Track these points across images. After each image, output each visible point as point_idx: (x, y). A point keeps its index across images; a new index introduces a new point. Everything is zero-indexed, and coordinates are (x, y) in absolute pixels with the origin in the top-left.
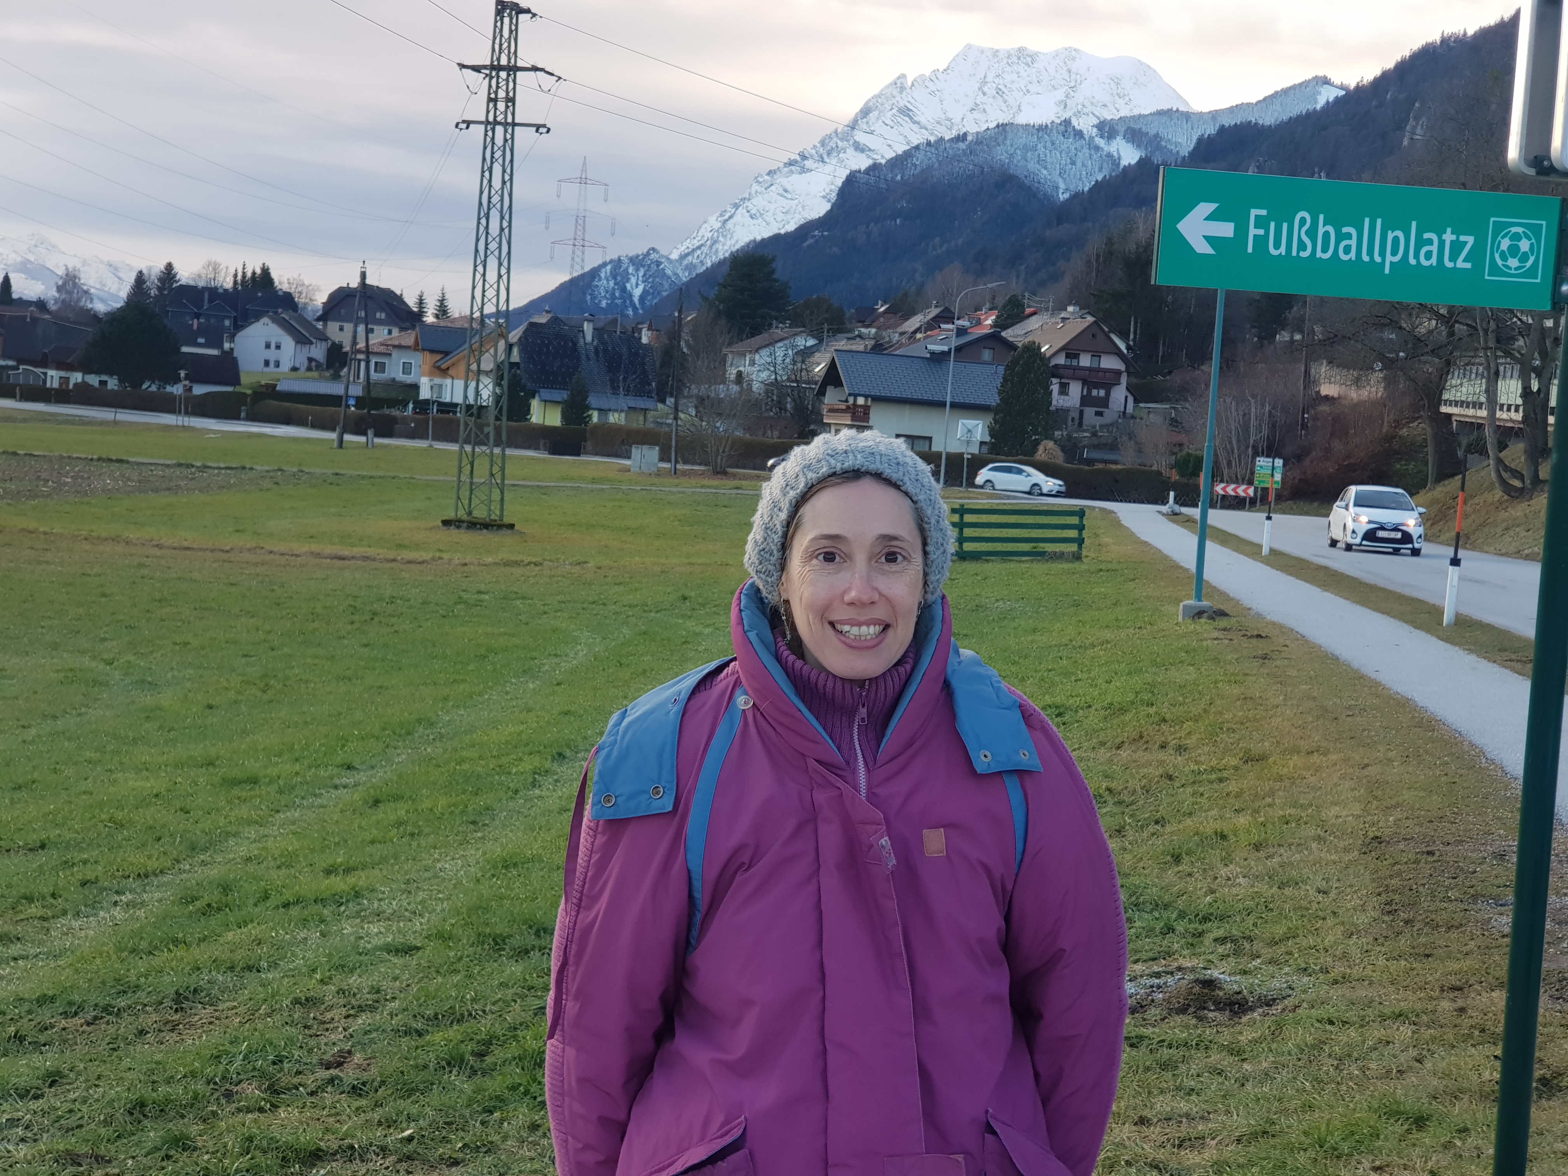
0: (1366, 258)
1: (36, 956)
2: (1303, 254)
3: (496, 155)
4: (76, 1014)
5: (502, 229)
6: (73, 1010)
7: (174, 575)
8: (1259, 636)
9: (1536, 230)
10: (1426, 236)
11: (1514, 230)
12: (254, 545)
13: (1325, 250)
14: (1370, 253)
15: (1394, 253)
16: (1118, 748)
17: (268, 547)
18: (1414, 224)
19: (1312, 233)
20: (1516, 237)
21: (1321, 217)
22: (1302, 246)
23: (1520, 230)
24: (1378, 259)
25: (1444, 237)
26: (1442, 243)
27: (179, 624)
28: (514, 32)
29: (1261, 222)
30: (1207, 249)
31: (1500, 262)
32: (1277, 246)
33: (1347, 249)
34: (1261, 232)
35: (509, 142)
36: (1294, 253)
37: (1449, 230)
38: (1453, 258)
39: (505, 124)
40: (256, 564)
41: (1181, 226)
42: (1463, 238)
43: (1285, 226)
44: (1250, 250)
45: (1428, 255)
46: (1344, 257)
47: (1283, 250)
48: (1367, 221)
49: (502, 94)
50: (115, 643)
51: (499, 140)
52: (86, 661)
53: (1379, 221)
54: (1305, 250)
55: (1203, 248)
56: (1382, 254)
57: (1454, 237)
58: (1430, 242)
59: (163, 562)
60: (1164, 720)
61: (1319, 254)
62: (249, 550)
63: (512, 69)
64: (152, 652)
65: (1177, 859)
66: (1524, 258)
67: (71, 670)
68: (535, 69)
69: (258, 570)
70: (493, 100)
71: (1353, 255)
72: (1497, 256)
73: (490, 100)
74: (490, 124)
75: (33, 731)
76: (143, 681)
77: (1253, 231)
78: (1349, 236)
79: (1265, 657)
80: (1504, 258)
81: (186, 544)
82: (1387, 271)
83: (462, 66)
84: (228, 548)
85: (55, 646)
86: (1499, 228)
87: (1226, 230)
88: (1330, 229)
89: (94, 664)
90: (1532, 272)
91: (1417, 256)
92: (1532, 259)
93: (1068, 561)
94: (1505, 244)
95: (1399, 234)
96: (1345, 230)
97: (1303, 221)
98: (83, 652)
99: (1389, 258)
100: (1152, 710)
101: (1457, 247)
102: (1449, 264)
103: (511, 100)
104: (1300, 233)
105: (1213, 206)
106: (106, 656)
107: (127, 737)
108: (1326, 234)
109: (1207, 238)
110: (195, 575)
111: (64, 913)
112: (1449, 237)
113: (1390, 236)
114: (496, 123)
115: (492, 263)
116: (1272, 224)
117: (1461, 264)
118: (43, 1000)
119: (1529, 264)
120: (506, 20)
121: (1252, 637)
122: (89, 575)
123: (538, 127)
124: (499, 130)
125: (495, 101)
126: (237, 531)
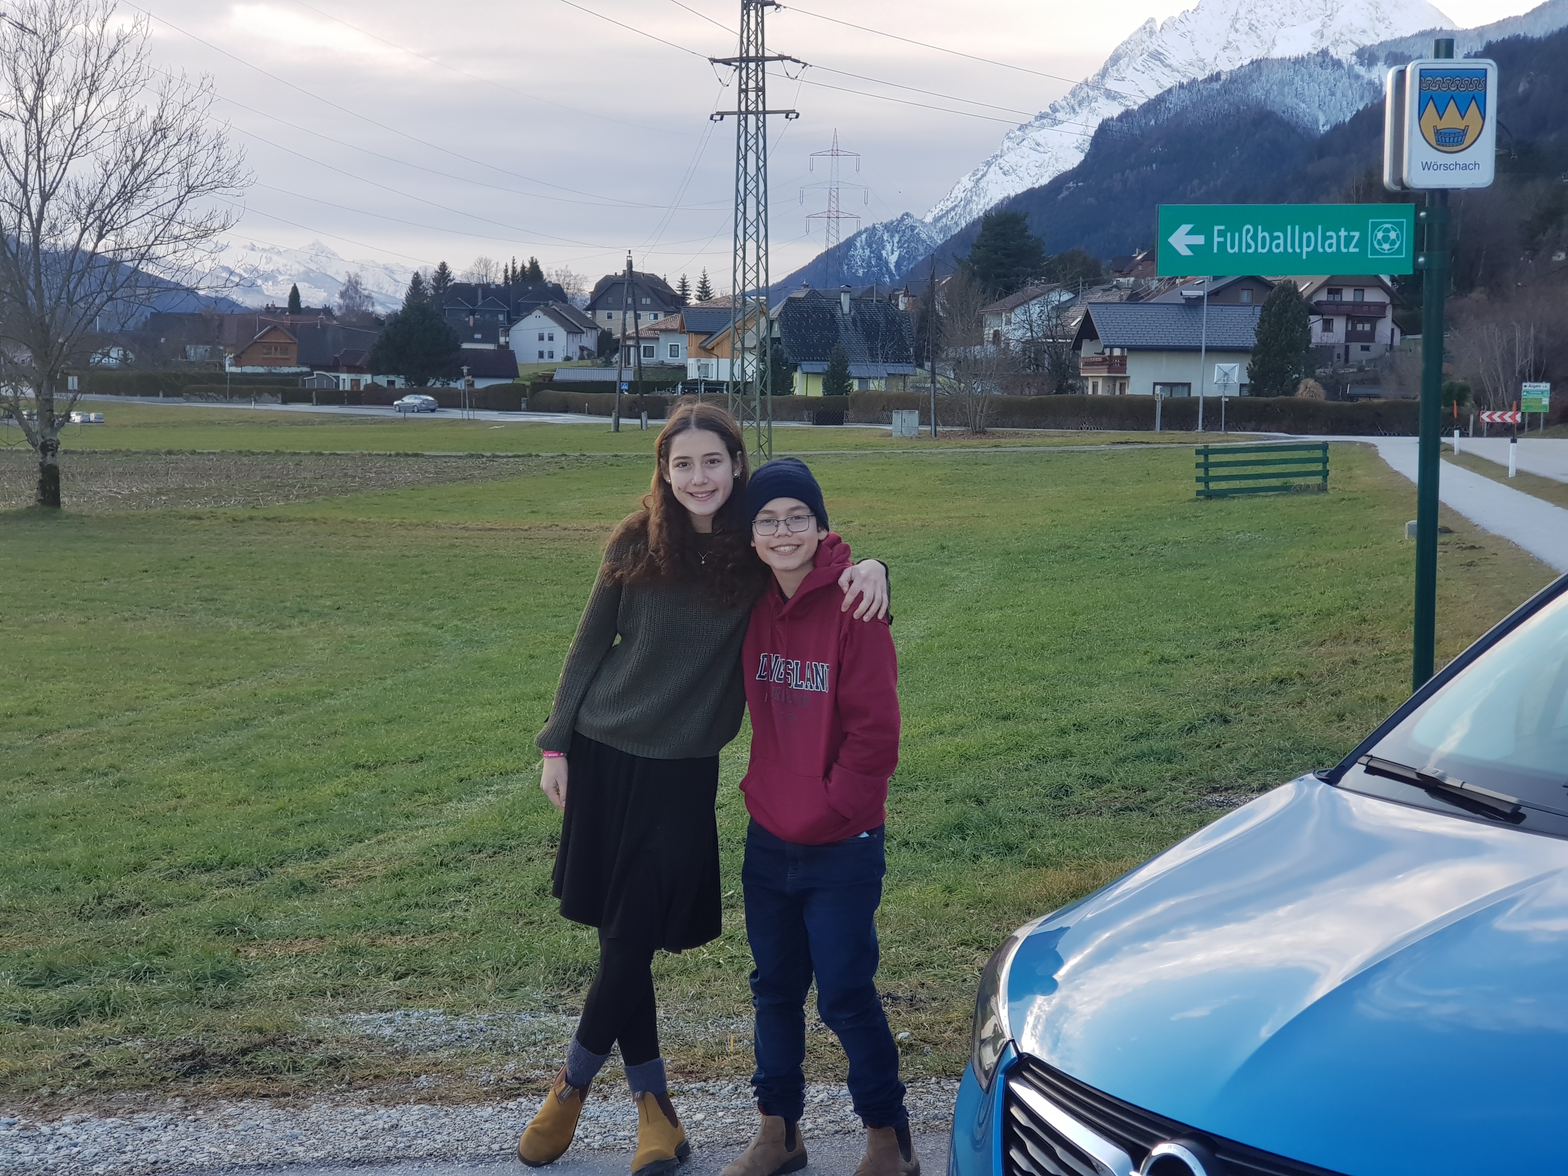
0: (1290, 250)
1: (437, 825)
2: (1250, 251)
3: (750, 143)
4: (480, 851)
5: (758, 214)
6: (477, 849)
7: (482, 553)
8: (1473, 547)
9: (1399, 225)
10: (1328, 234)
11: (1386, 226)
12: (550, 524)
13: (1263, 247)
14: (1293, 246)
15: (1308, 246)
16: (1321, 645)
17: (563, 525)
18: (1320, 227)
19: (1254, 238)
20: (1387, 230)
21: (1260, 227)
22: (1248, 246)
23: (1389, 226)
24: (1298, 250)
25: (1340, 234)
26: (1339, 238)
27: (494, 593)
28: (760, 24)
29: (1221, 234)
30: (1189, 253)
31: (1377, 247)
32: (1232, 247)
33: (1278, 246)
34: (1222, 239)
35: (762, 128)
36: (1244, 251)
37: (1343, 229)
38: (1347, 246)
39: (756, 113)
40: (554, 540)
41: (1171, 240)
42: (1352, 234)
43: (1237, 235)
44: (1215, 251)
45: (1330, 246)
46: (1275, 250)
47: (1236, 249)
48: (1289, 227)
49: (752, 84)
50: (441, 612)
51: (752, 129)
52: (419, 627)
53: (1297, 227)
54: (1250, 248)
55: (1185, 252)
56: (1301, 247)
57: (1346, 233)
58: (1331, 237)
59: (471, 542)
60: (1365, 621)
61: (1260, 250)
62: (546, 528)
63: (761, 60)
64: (474, 618)
65: (1341, 717)
66: (1393, 243)
67: (409, 634)
68: (782, 58)
69: (556, 544)
70: (743, 91)
71: (1281, 249)
72: (1375, 243)
73: (741, 91)
74: (743, 114)
75: (389, 681)
76: (471, 640)
77: (1216, 239)
78: (1278, 238)
79: (1470, 564)
80: (1379, 243)
81: (488, 526)
82: (1304, 257)
83: (714, 61)
84: (526, 527)
85: (391, 616)
86: (1375, 226)
87: (1200, 240)
88: (1266, 234)
89: (426, 629)
90: (1399, 251)
91: (1323, 247)
92: (1398, 243)
93: (1312, 493)
94: (1380, 235)
95: (1311, 234)
96: (1275, 234)
97: (1248, 231)
98: (416, 620)
99: (1305, 249)
100: (1355, 613)
101: (1349, 240)
102: (1344, 250)
103: (761, 90)
104: (1247, 238)
105: (1189, 227)
106: (436, 622)
107: (468, 682)
108: (1264, 237)
109: (1188, 246)
110: (502, 552)
111: (450, 799)
112: (1343, 233)
113: (1305, 235)
114: (747, 112)
115: (751, 245)
116: (1229, 234)
117: (1352, 249)
118: (453, 844)
119: (1396, 246)
120: (753, 13)
121: (1465, 549)
122: (408, 557)
123: (787, 113)
124: (752, 118)
125: (746, 91)
126: (533, 512)
